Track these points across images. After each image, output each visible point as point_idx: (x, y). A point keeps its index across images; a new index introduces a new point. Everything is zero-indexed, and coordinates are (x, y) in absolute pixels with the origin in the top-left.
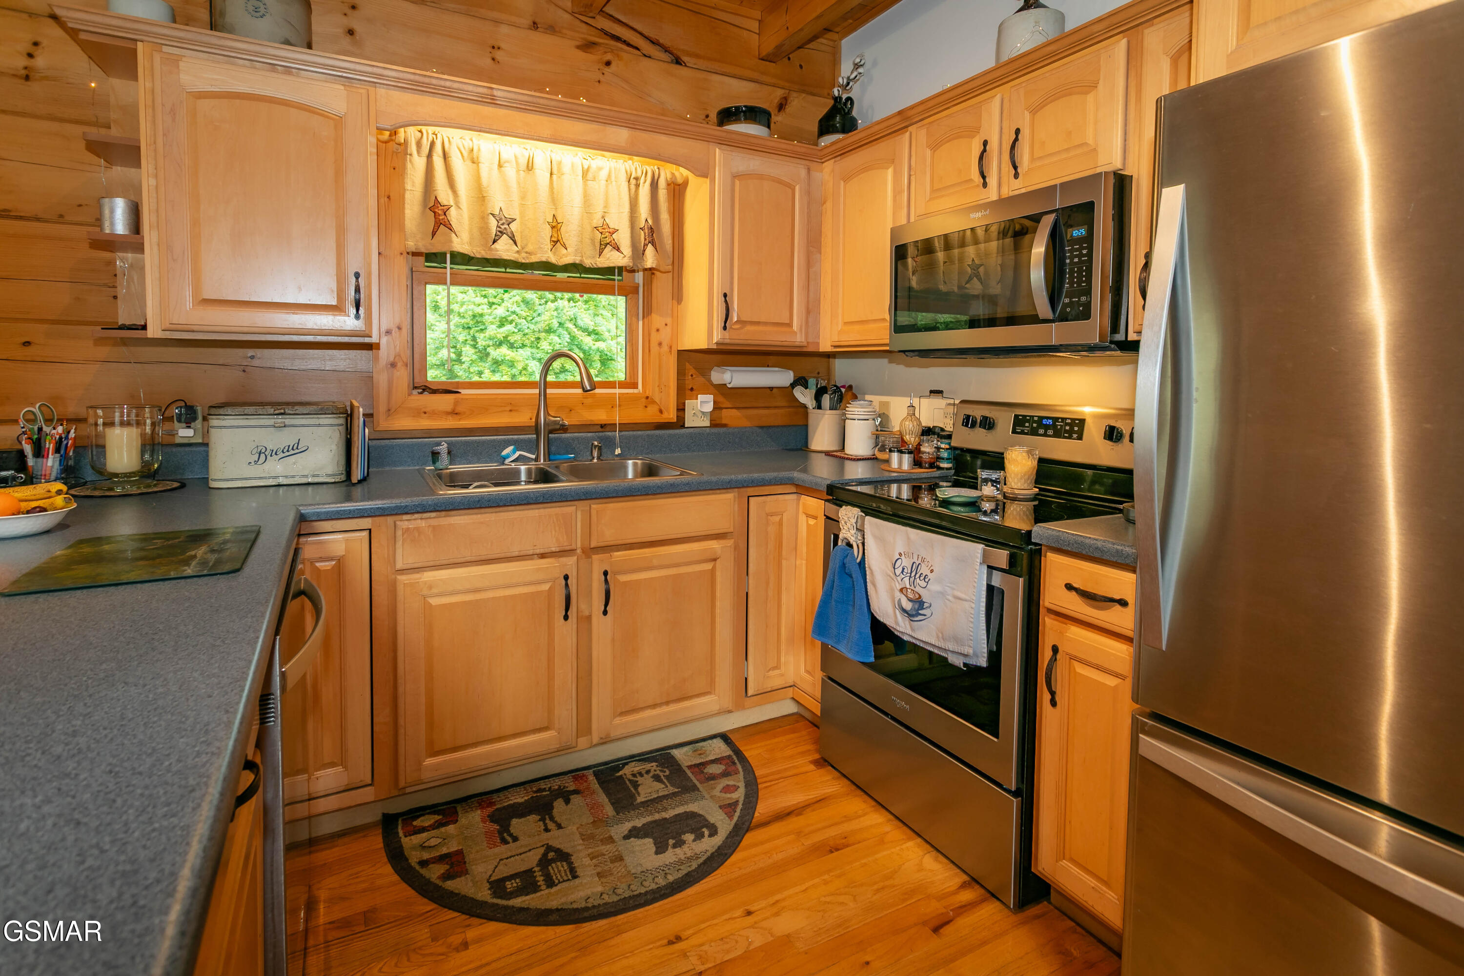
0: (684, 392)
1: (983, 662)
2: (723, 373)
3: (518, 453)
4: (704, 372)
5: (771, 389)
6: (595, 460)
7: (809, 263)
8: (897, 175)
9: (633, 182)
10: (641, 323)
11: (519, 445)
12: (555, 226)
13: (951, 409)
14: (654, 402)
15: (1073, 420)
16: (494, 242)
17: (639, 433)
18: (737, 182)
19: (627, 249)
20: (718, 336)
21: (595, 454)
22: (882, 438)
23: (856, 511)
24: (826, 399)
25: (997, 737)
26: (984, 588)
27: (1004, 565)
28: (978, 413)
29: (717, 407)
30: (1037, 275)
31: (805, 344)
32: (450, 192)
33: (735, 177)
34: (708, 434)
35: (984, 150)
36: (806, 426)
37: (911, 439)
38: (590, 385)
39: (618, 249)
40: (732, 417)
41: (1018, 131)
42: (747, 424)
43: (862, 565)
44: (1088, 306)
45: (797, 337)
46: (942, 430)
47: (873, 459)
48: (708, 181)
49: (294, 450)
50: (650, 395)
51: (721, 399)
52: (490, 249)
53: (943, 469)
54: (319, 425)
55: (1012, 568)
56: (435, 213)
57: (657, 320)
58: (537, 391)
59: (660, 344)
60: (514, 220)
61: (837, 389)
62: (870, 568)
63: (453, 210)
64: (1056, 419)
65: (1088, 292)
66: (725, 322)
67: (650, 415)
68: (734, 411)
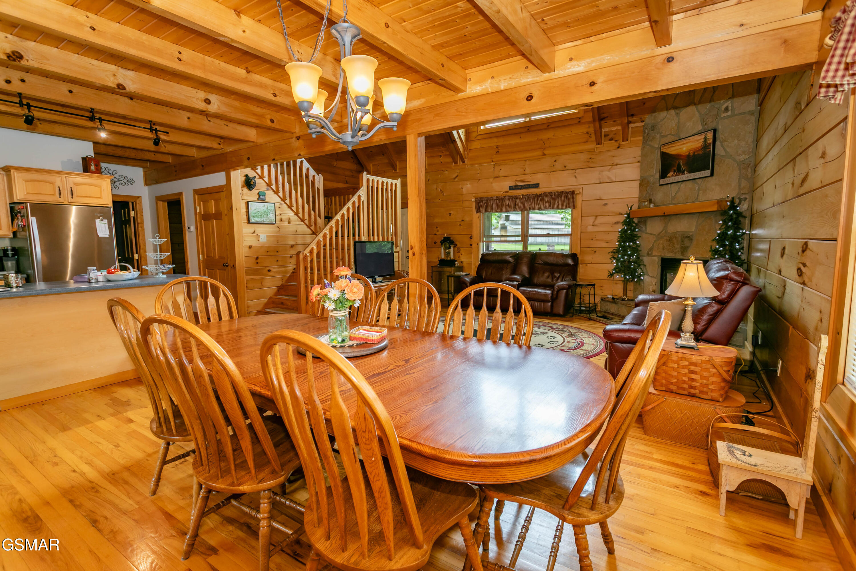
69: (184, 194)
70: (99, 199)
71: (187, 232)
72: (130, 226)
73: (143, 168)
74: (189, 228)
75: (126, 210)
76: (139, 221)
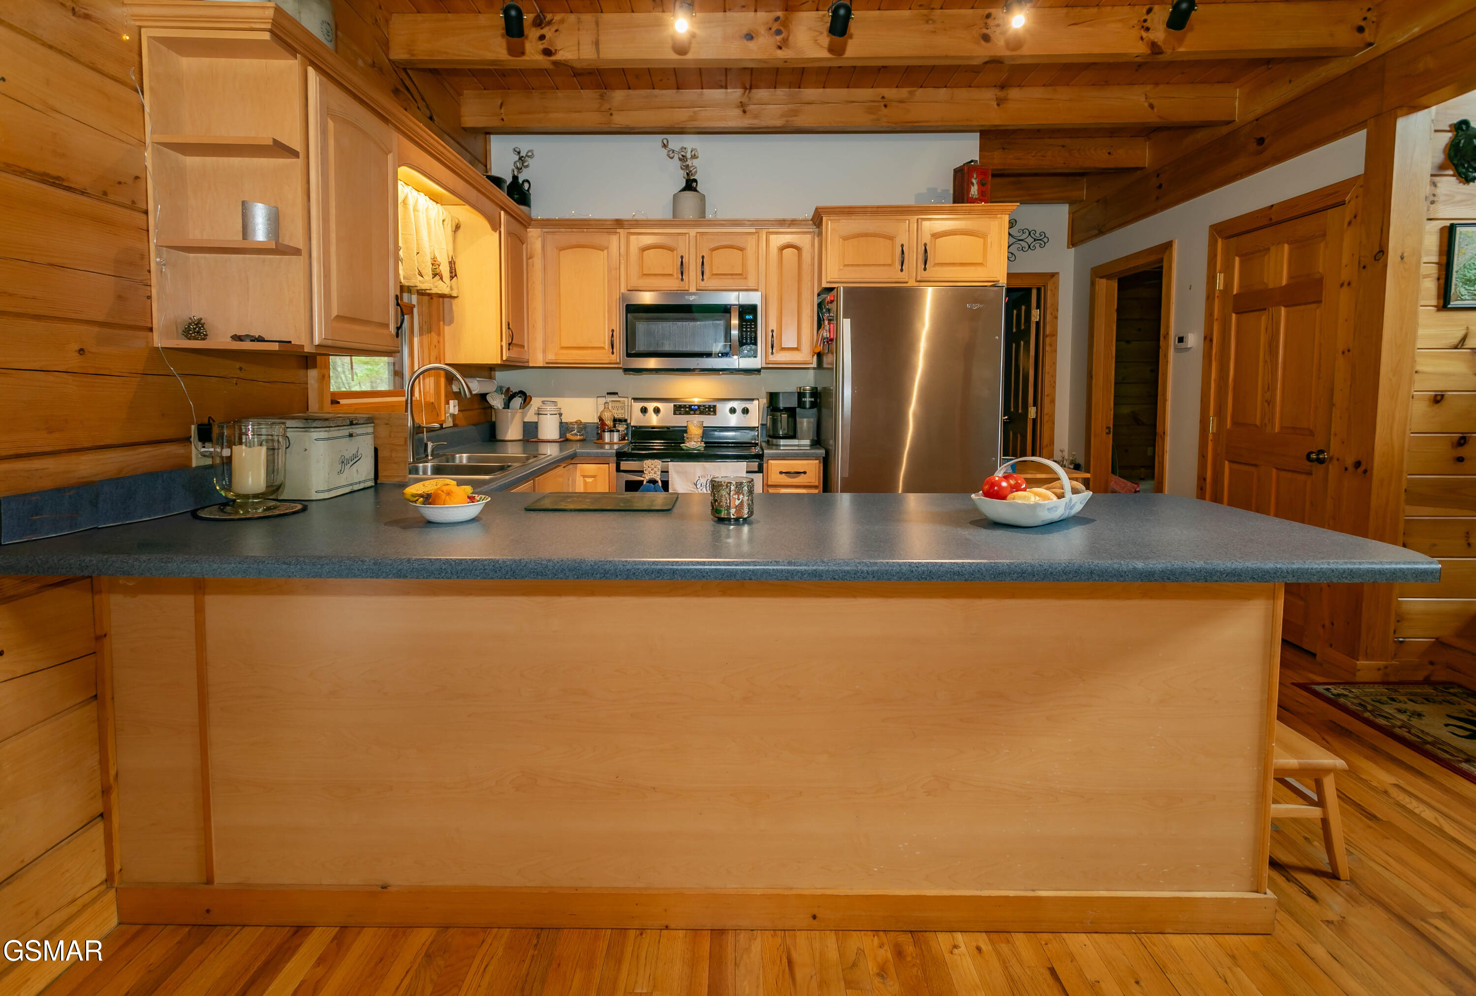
14: (435, 407)
18: (510, 238)
19: (447, 280)
20: (506, 355)
24: (516, 401)
28: (650, 405)
30: (734, 333)
33: (509, 233)
34: (456, 432)
35: (681, 261)
39: (442, 279)
41: (703, 257)
42: (466, 423)
44: (755, 351)
48: (496, 234)
49: (355, 458)
50: (433, 401)
55: (759, 471)
57: (434, 337)
59: (437, 358)
64: (699, 406)
65: (755, 345)
66: (510, 345)
67: (433, 418)
69: (1176, 246)
70: (980, 269)
71: (1171, 353)
72: (1027, 343)
73: (1071, 202)
74: (1181, 340)
75: (1023, 308)
76: (1048, 332)
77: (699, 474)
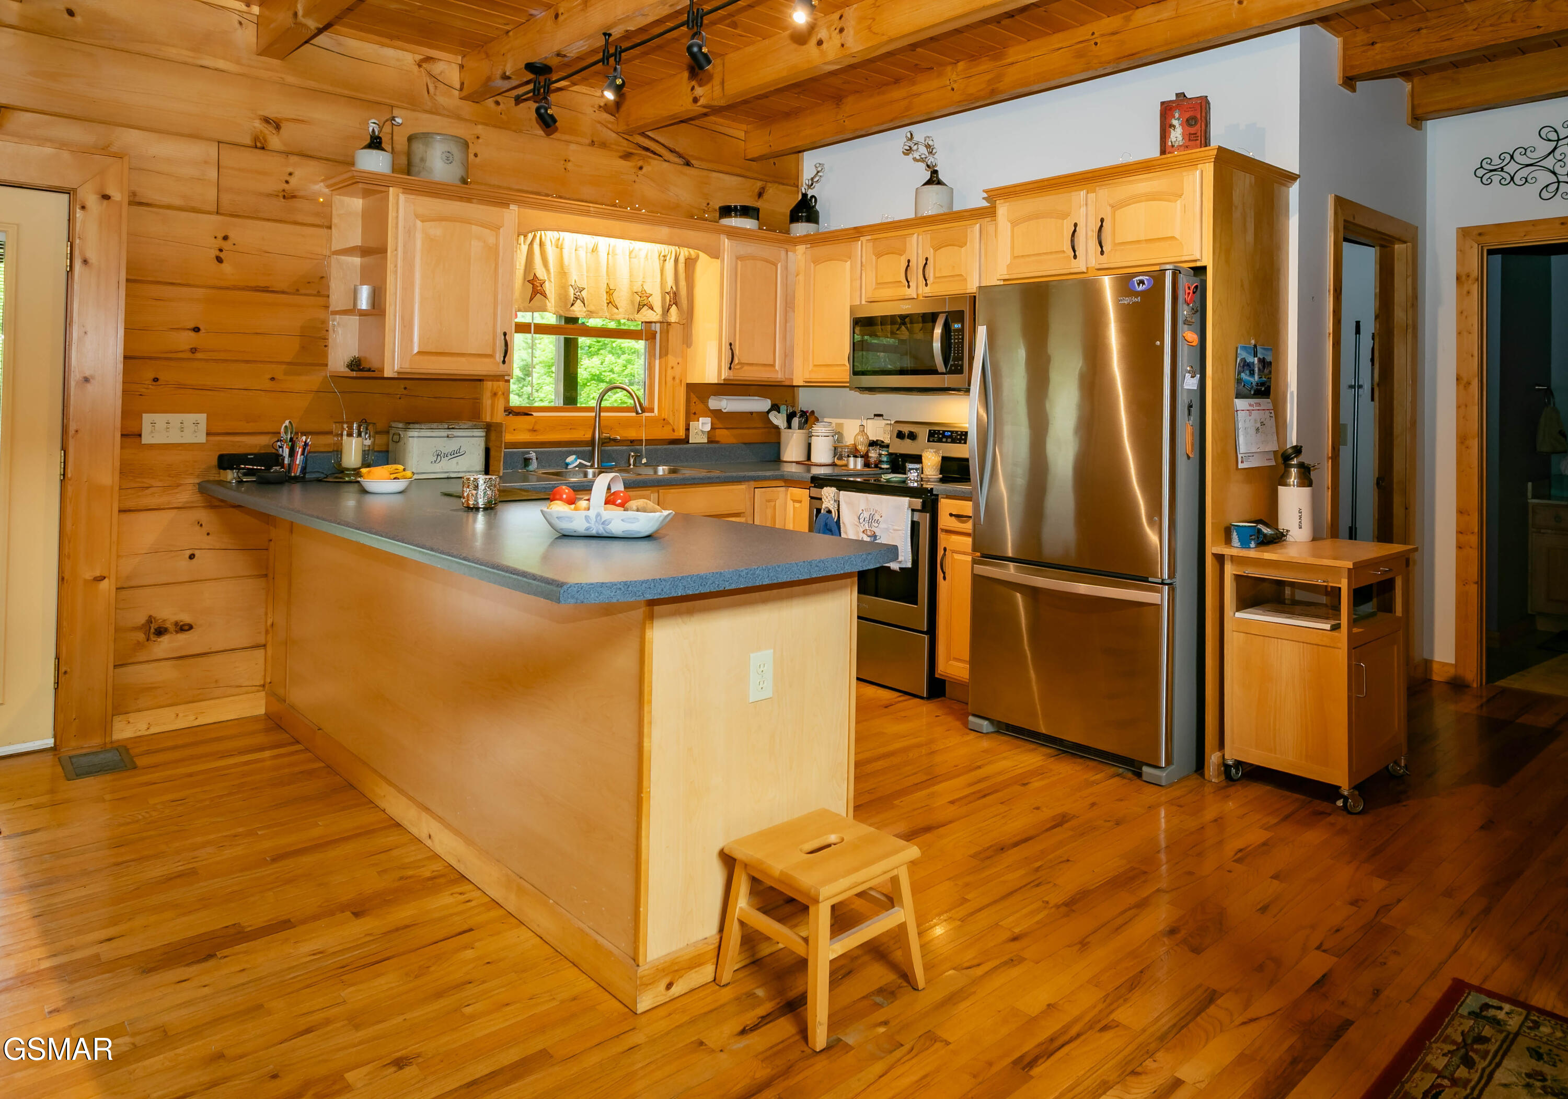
0: (691, 415)
1: (909, 565)
2: (720, 401)
3: (579, 461)
4: (704, 400)
5: (752, 413)
6: (632, 467)
7: (786, 320)
8: (852, 268)
9: (662, 258)
10: (657, 362)
11: (580, 455)
12: (610, 292)
13: (889, 428)
14: (668, 423)
15: (962, 432)
16: (573, 305)
17: (659, 447)
18: (739, 262)
19: (658, 309)
20: (725, 374)
21: (632, 461)
22: (839, 450)
23: (834, 489)
24: (796, 421)
25: (917, 604)
26: (910, 522)
27: (919, 508)
28: (906, 429)
29: (713, 428)
30: (937, 345)
31: (784, 379)
32: (544, 270)
33: (739, 258)
34: (707, 448)
35: (908, 266)
36: (779, 443)
37: (862, 448)
38: (641, 410)
39: (652, 309)
40: (724, 436)
41: (927, 259)
42: (734, 441)
43: (838, 523)
44: (962, 366)
45: (778, 375)
46: (883, 442)
47: (833, 465)
48: (719, 261)
49: (456, 454)
50: (666, 417)
51: (716, 421)
52: (568, 310)
53: (883, 469)
54: (473, 437)
55: (924, 509)
56: (533, 284)
57: (672, 360)
58: (593, 414)
59: (674, 378)
60: (584, 289)
61: (803, 414)
62: (843, 523)
63: (547, 282)
64: (952, 432)
65: (962, 359)
66: (731, 364)
67: (666, 434)
68: (725, 430)
77: (863, 506)
